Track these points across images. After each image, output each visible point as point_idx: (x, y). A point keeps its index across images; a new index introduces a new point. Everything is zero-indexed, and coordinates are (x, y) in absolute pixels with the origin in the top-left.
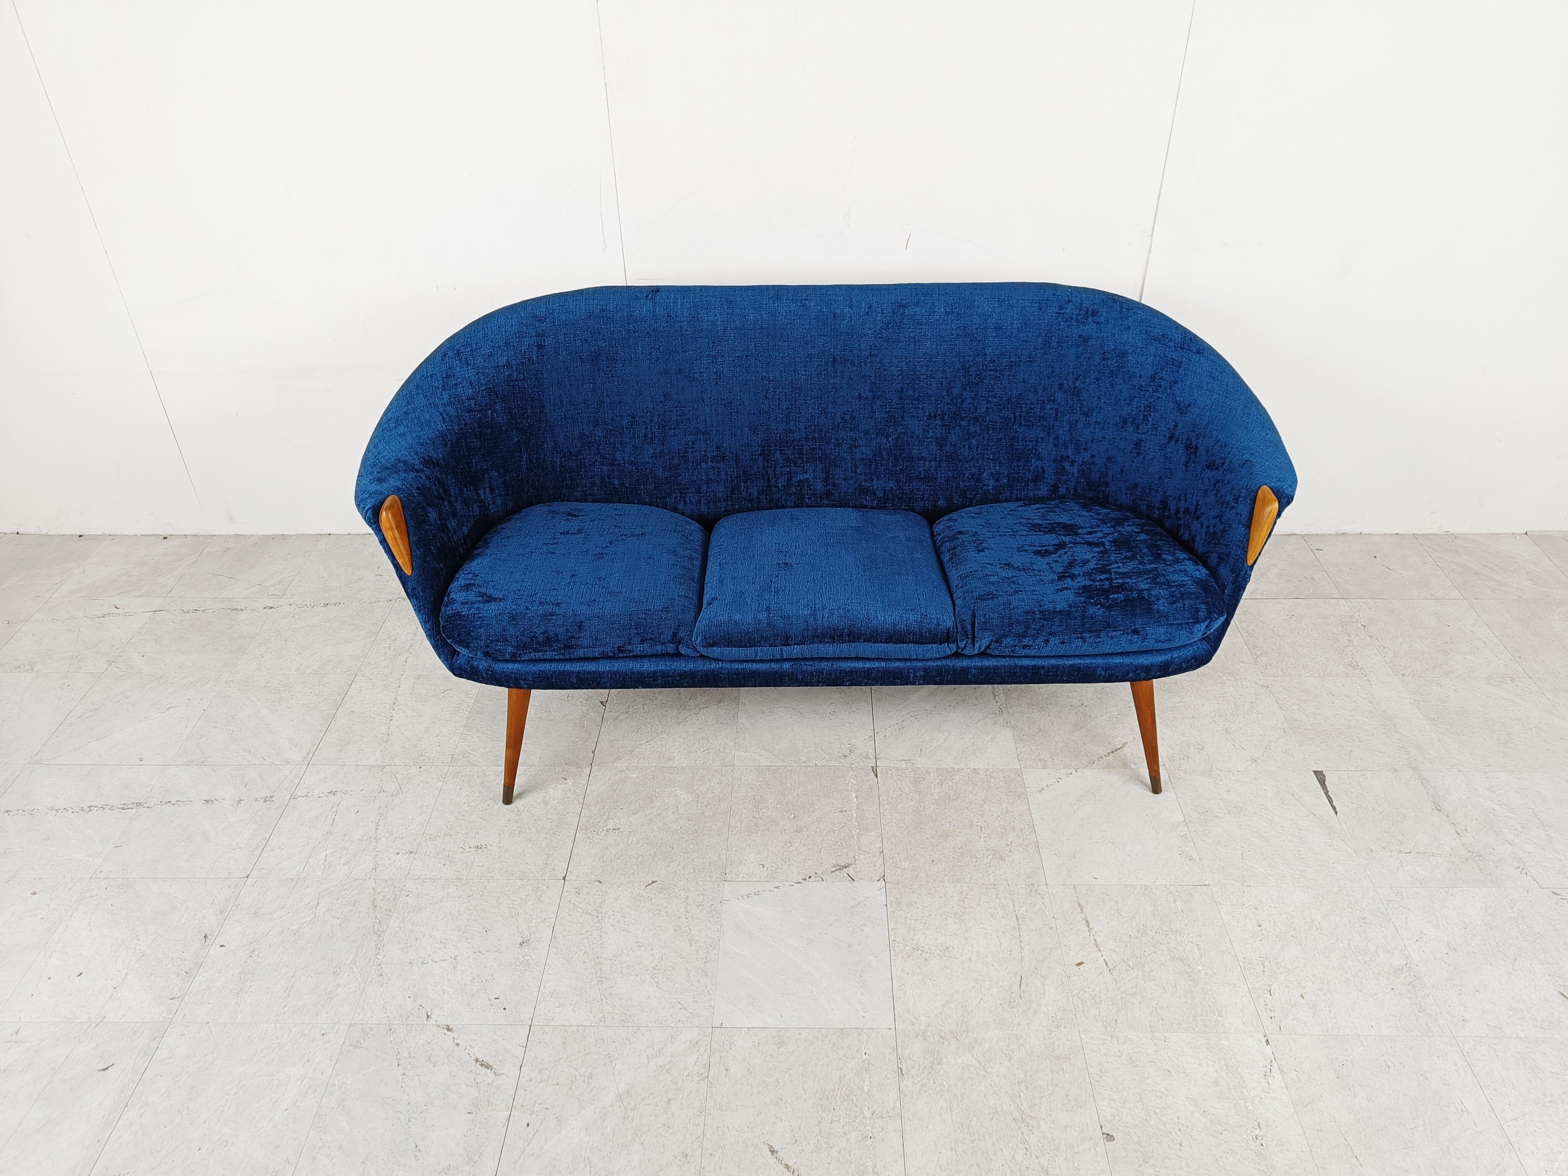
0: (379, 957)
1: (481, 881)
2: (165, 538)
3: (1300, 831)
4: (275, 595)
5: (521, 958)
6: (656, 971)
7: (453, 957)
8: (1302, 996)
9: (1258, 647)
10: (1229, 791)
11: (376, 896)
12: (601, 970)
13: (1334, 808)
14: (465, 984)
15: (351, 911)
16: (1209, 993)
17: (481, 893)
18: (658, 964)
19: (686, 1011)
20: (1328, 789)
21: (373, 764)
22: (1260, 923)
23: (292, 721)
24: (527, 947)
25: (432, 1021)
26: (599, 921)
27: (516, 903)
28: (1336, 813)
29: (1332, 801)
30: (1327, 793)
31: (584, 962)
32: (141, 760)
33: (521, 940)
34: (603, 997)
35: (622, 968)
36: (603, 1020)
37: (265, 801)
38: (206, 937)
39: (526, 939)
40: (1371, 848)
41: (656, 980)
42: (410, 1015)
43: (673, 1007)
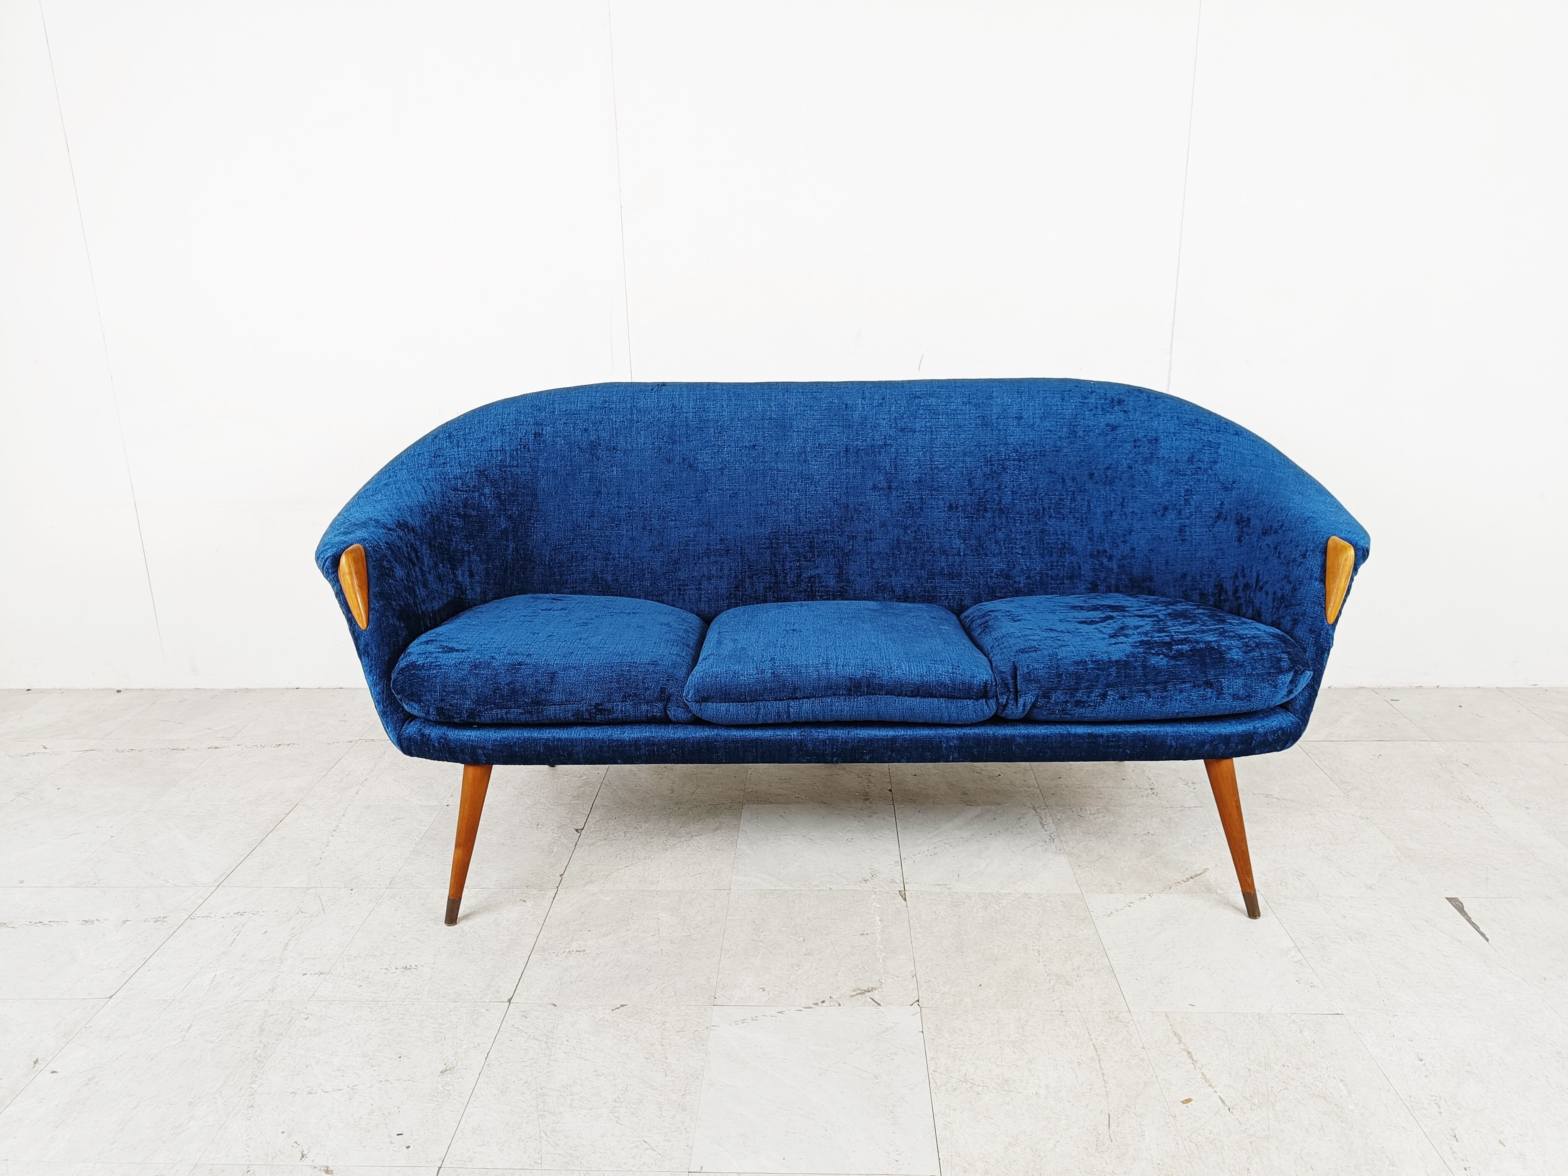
0: (253, 1086)
1: (404, 1003)
2: (119, 691)
3: (1446, 958)
4: (223, 737)
5: (440, 1088)
6: (617, 1104)
7: (351, 1086)
8: (1501, 1142)
9: (1346, 782)
10: (1344, 917)
11: (266, 1019)
12: (544, 1102)
13: (1483, 935)
14: (361, 1118)
15: (231, 1034)
16: (1371, 1137)
17: (401, 1016)
18: (620, 1096)
19: (654, 1152)
20: (1470, 916)
21: (296, 886)
22: (1421, 1057)
23: (211, 846)
24: (450, 1076)
25: (307, 1161)
26: (548, 1048)
27: (444, 1027)
28: (1487, 940)
29: (1479, 928)
30: (1469, 920)
31: (523, 1093)
32: (22, 882)
33: (443, 1068)
34: (543, 1134)
35: (572, 1100)
36: (539, 1162)
37: (156, 921)
38: (36, 1062)
39: (451, 1066)
40: (1544, 976)
41: (617, 1115)
42: (278, 1153)
43: (637, 1147)
